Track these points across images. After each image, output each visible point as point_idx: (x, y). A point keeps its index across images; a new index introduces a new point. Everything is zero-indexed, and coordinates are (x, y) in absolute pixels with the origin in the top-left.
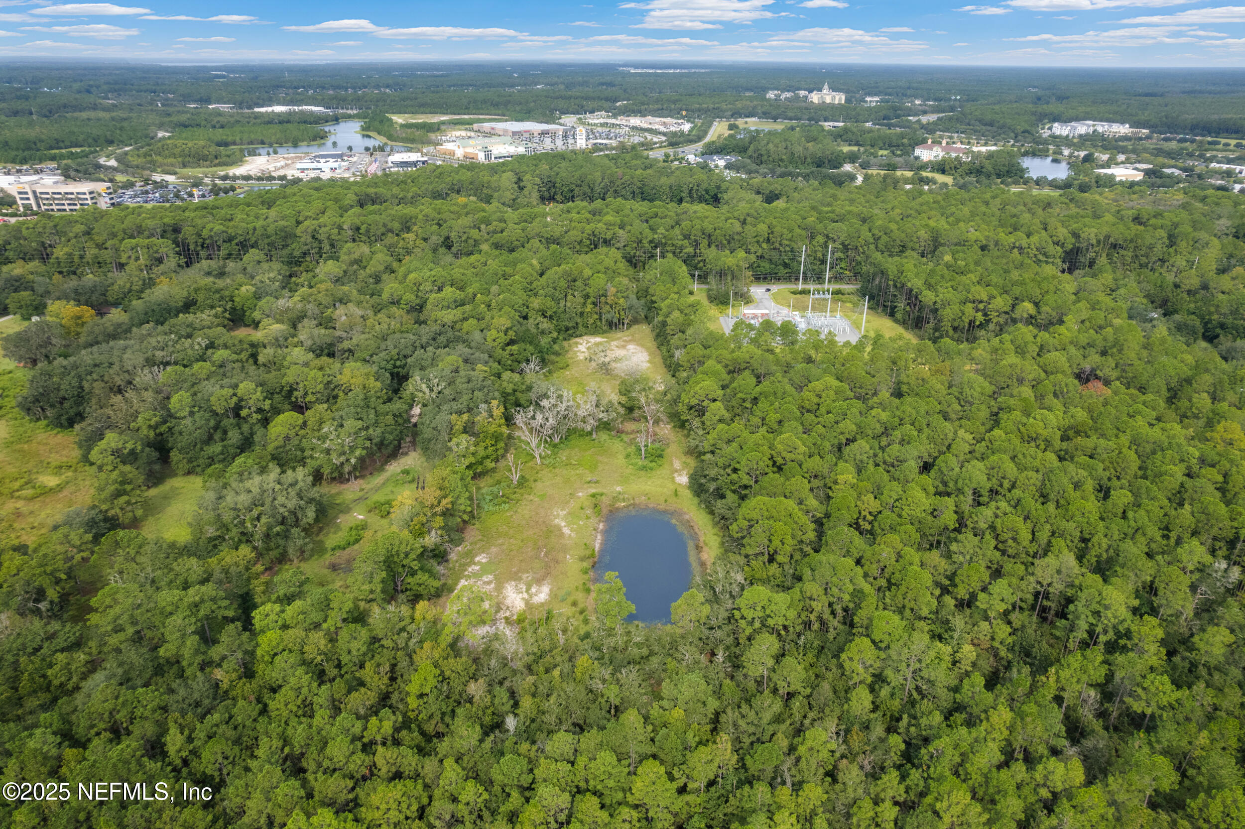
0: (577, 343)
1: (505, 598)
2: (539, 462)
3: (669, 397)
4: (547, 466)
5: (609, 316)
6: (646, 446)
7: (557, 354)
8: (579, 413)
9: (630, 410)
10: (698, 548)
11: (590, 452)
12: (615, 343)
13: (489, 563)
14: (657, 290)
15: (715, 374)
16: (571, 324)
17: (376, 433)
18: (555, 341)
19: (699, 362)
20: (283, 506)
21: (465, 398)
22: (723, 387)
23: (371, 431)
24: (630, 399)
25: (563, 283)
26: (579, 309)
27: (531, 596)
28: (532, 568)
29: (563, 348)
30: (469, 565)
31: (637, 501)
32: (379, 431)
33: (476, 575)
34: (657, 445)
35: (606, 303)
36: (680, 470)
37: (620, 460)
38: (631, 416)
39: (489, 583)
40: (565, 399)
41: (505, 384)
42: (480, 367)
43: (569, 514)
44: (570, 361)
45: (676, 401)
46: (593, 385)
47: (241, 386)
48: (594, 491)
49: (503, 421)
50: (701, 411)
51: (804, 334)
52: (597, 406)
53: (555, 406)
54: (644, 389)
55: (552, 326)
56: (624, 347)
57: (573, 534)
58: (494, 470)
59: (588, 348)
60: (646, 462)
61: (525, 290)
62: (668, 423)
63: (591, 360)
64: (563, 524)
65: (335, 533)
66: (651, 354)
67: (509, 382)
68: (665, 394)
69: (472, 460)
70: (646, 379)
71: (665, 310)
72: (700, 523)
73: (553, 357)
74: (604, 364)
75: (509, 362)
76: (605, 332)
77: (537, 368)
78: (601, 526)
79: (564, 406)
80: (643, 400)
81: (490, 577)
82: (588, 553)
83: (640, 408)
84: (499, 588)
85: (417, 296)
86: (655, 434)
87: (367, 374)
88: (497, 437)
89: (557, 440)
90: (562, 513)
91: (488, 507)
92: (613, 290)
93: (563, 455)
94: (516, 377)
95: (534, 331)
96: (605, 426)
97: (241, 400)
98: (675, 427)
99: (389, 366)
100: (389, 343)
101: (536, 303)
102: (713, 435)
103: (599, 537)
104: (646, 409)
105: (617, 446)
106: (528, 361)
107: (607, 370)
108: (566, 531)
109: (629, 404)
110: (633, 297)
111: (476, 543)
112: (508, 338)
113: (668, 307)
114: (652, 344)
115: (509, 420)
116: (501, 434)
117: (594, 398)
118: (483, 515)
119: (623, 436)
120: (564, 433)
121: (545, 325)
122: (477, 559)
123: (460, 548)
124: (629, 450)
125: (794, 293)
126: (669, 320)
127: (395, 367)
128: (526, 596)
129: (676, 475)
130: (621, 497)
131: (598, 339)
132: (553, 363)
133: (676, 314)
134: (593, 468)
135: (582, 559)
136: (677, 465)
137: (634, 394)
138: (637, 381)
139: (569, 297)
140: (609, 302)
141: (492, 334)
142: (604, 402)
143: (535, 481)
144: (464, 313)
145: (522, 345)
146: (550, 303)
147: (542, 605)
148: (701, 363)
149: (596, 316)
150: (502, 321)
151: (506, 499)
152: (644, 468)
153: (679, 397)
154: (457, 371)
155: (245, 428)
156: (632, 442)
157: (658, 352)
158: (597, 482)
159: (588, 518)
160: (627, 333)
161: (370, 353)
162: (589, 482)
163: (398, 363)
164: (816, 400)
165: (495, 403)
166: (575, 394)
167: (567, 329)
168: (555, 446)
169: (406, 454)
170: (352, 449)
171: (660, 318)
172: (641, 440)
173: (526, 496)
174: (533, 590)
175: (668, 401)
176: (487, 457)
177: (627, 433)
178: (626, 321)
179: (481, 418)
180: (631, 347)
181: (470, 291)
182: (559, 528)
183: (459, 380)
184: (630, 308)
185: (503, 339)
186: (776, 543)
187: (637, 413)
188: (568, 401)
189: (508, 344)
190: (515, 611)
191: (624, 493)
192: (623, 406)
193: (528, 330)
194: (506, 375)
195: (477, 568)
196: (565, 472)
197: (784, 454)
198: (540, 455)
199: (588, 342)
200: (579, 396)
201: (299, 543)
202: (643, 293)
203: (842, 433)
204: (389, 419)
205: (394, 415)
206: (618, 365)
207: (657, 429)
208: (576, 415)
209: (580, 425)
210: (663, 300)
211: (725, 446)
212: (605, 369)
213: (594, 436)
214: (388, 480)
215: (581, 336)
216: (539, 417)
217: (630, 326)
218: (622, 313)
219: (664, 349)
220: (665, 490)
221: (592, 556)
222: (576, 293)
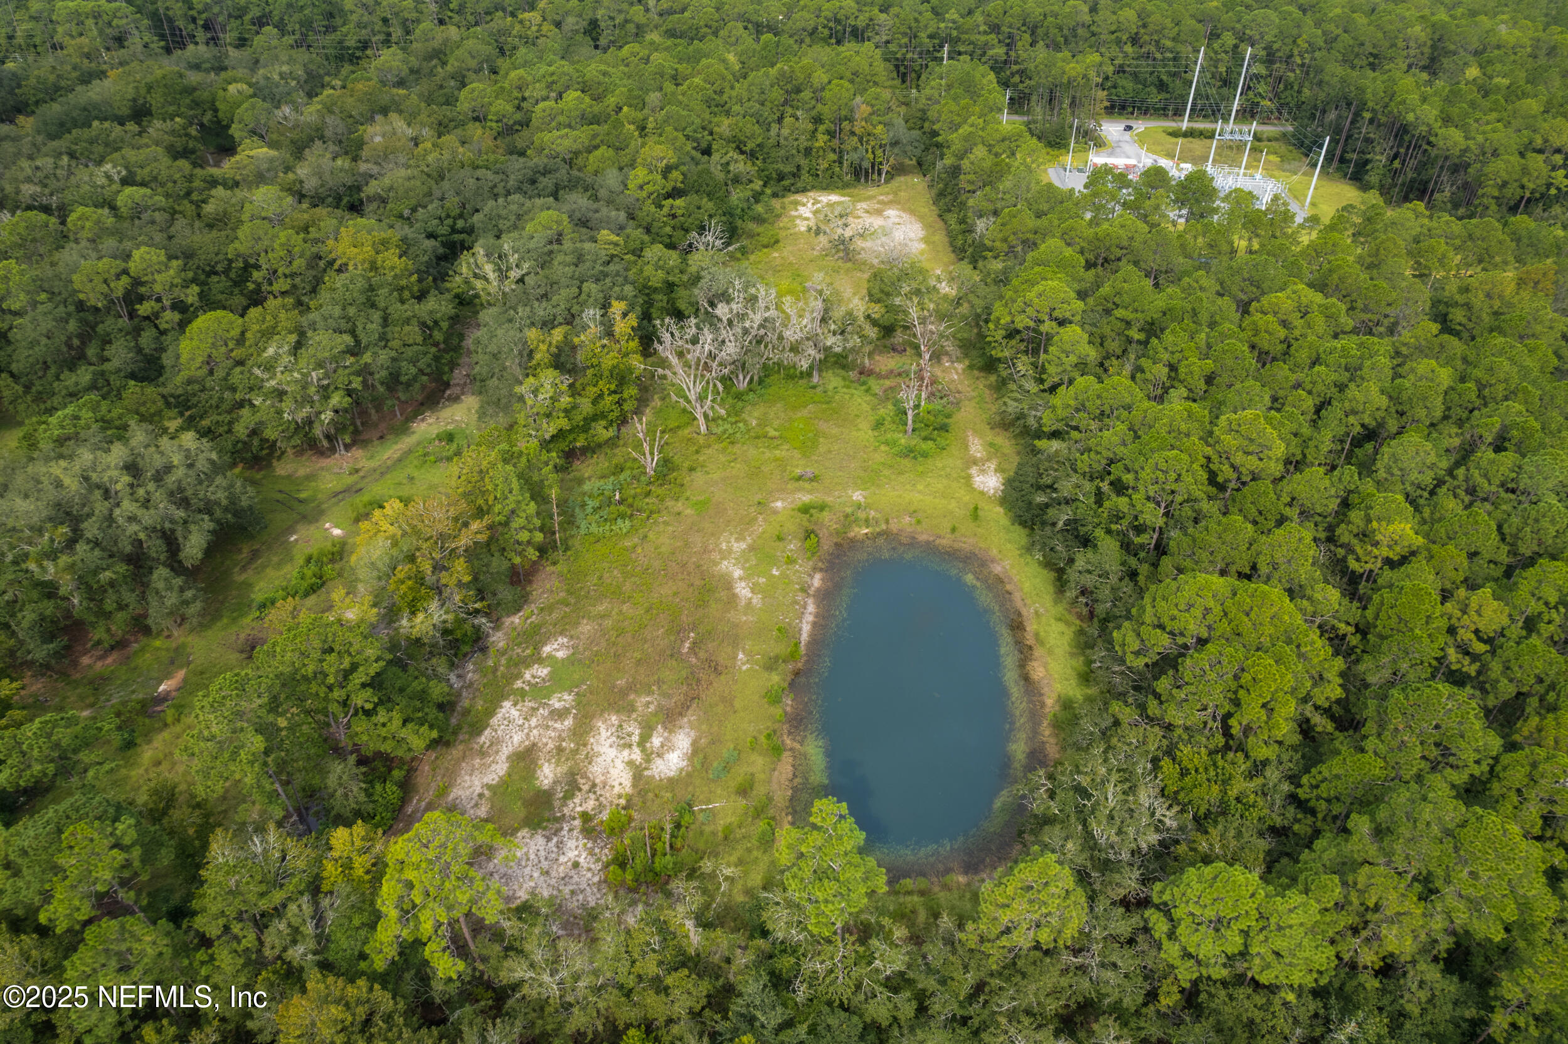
0: (797, 203)
1: (589, 758)
2: (703, 428)
3: (965, 309)
4: (719, 439)
5: (855, 156)
6: (917, 406)
7: (759, 220)
8: (787, 334)
9: (888, 330)
10: (1025, 653)
11: (804, 412)
12: (863, 205)
13: (570, 661)
14: (944, 111)
15: (1062, 265)
16: (788, 168)
17: (379, 359)
18: (757, 197)
19: (1024, 242)
20: (132, 519)
21: (562, 297)
22: (1082, 295)
23: (367, 358)
24: (890, 309)
25: (777, 95)
26: (804, 143)
27: (648, 759)
28: (659, 682)
29: (770, 210)
30: (527, 662)
31: (894, 527)
32: (384, 356)
33: (540, 692)
34: (937, 405)
35: (853, 133)
36: (983, 461)
37: (864, 433)
38: (888, 343)
39: (560, 714)
40: (761, 304)
41: (649, 270)
42: (605, 235)
43: (752, 548)
44: (783, 234)
45: (982, 319)
46: (818, 278)
47: (136, 254)
48: (806, 498)
49: (634, 344)
50: (1036, 343)
51: (1226, 199)
52: (824, 320)
53: (742, 317)
54: (918, 292)
55: (753, 170)
56: (879, 212)
57: (757, 600)
58: (612, 442)
59: (815, 213)
60: (915, 441)
61: (708, 102)
62: (958, 360)
63: (818, 232)
64: (737, 573)
65: (279, 565)
66: (927, 226)
67: (657, 267)
68: (958, 302)
69: (563, 423)
70: (921, 271)
71: (957, 146)
72: (1027, 586)
73: (751, 226)
74: (842, 241)
75: (668, 229)
76: (846, 186)
77: (718, 243)
78: (817, 581)
79: (758, 318)
80: (914, 313)
81: (568, 698)
82: (781, 649)
83: (906, 328)
84: (582, 731)
85: (519, 108)
86: (934, 382)
87: (384, 243)
88: (621, 378)
89: (742, 384)
90: (739, 546)
91: (588, 524)
92: (865, 110)
93: (752, 417)
94: (673, 258)
95: (720, 176)
96: (837, 361)
97: (137, 282)
98: (971, 367)
99: (444, 230)
100: (446, 184)
101: (724, 126)
102: (1064, 398)
103: (811, 608)
104: (919, 330)
105: (858, 401)
106: (702, 229)
107: (847, 251)
108: (743, 590)
109: (887, 320)
110: (899, 122)
111: (550, 609)
112: (669, 186)
113: (967, 138)
114: (929, 211)
115: (647, 340)
116: (630, 370)
117: (819, 305)
118: (575, 543)
119: (872, 382)
120: (755, 371)
121: (741, 166)
122: (547, 649)
123: (516, 619)
124: (882, 412)
125: (1175, 134)
126: (965, 164)
127: (454, 231)
128: (637, 755)
129: (974, 471)
130: (861, 515)
131: (834, 198)
132: (751, 236)
133: (980, 152)
134: (808, 447)
135: (771, 664)
136: (977, 448)
137: (897, 301)
138: (905, 275)
139: (788, 120)
140: (857, 130)
141: (640, 174)
142: (838, 313)
143: (692, 469)
144: (595, 136)
145: (693, 198)
146: (751, 127)
147: (672, 783)
148: (1030, 245)
149: (833, 156)
150: (658, 151)
151: (627, 508)
152: (910, 453)
153: (988, 309)
154: (559, 239)
155: (147, 338)
156: (889, 395)
157: (941, 224)
158: (814, 479)
159: (791, 561)
160: (885, 188)
161: (413, 202)
162: (800, 478)
163: (460, 224)
164: (1282, 333)
165: (618, 307)
166: (779, 296)
167: (781, 177)
168: (739, 396)
169: (456, 399)
170: (325, 392)
171: (948, 161)
172: (909, 396)
173: (670, 503)
174: (656, 741)
175: (964, 318)
176: (602, 415)
177: (880, 376)
178: (885, 168)
179: (589, 336)
180: (892, 213)
181: (611, 100)
182: (728, 584)
183: (560, 258)
184: (895, 143)
185: (659, 184)
186: (1252, 712)
187: (899, 337)
188: (767, 308)
189: (669, 196)
190: (608, 795)
191: (868, 506)
192: (874, 323)
193: (708, 172)
194: (654, 252)
195: (543, 672)
196: (752, 452)
197: (1239, 458)
198: (706, 416)
199: (816, 202)
200: (788, 300)
201: (172, 599)
202: (919, 119)
203: (1354, 412)
204: (413, 333)
205: (423, 325)
206: (867, 244)
207: (938, 372)
208: (781, 338)
209: (788, 357)
210: (954, 127)
211: (1094, 425)
212: (844, 250)
213: (815, 379)
214: (410, 451)
215: (804, 190)
216: (707, 336)
217: (891, 176)
218: (879, 152)
219: (952, 219)
220: (953, 504)
221: (792, 657)
222: (799, 113)
